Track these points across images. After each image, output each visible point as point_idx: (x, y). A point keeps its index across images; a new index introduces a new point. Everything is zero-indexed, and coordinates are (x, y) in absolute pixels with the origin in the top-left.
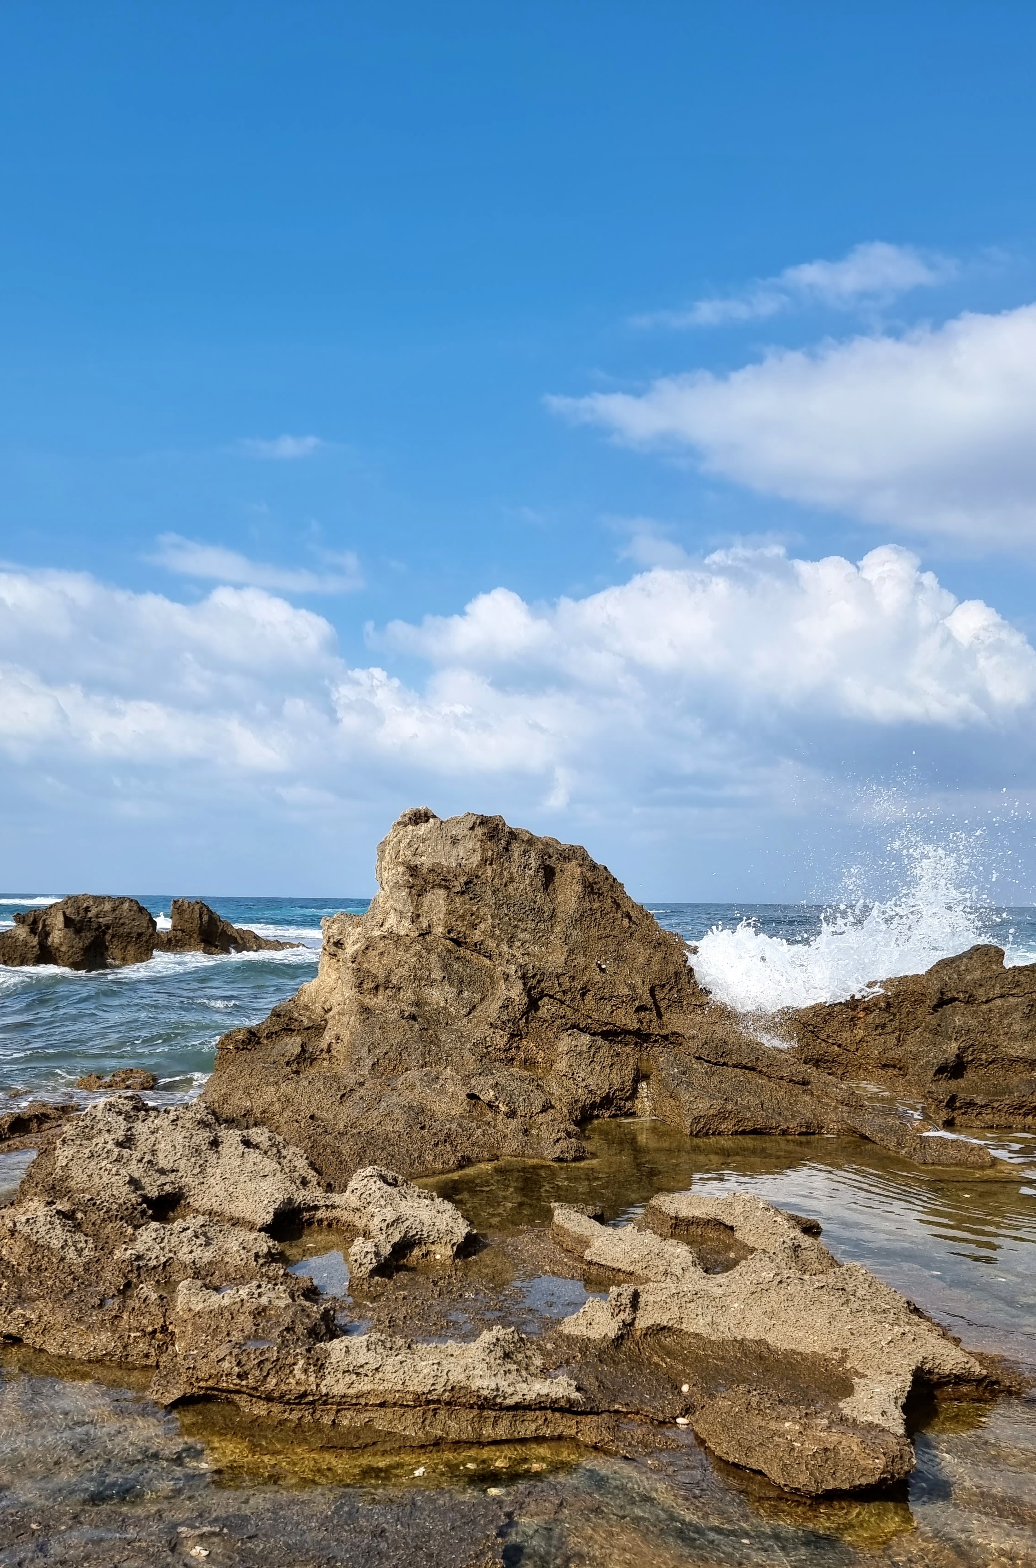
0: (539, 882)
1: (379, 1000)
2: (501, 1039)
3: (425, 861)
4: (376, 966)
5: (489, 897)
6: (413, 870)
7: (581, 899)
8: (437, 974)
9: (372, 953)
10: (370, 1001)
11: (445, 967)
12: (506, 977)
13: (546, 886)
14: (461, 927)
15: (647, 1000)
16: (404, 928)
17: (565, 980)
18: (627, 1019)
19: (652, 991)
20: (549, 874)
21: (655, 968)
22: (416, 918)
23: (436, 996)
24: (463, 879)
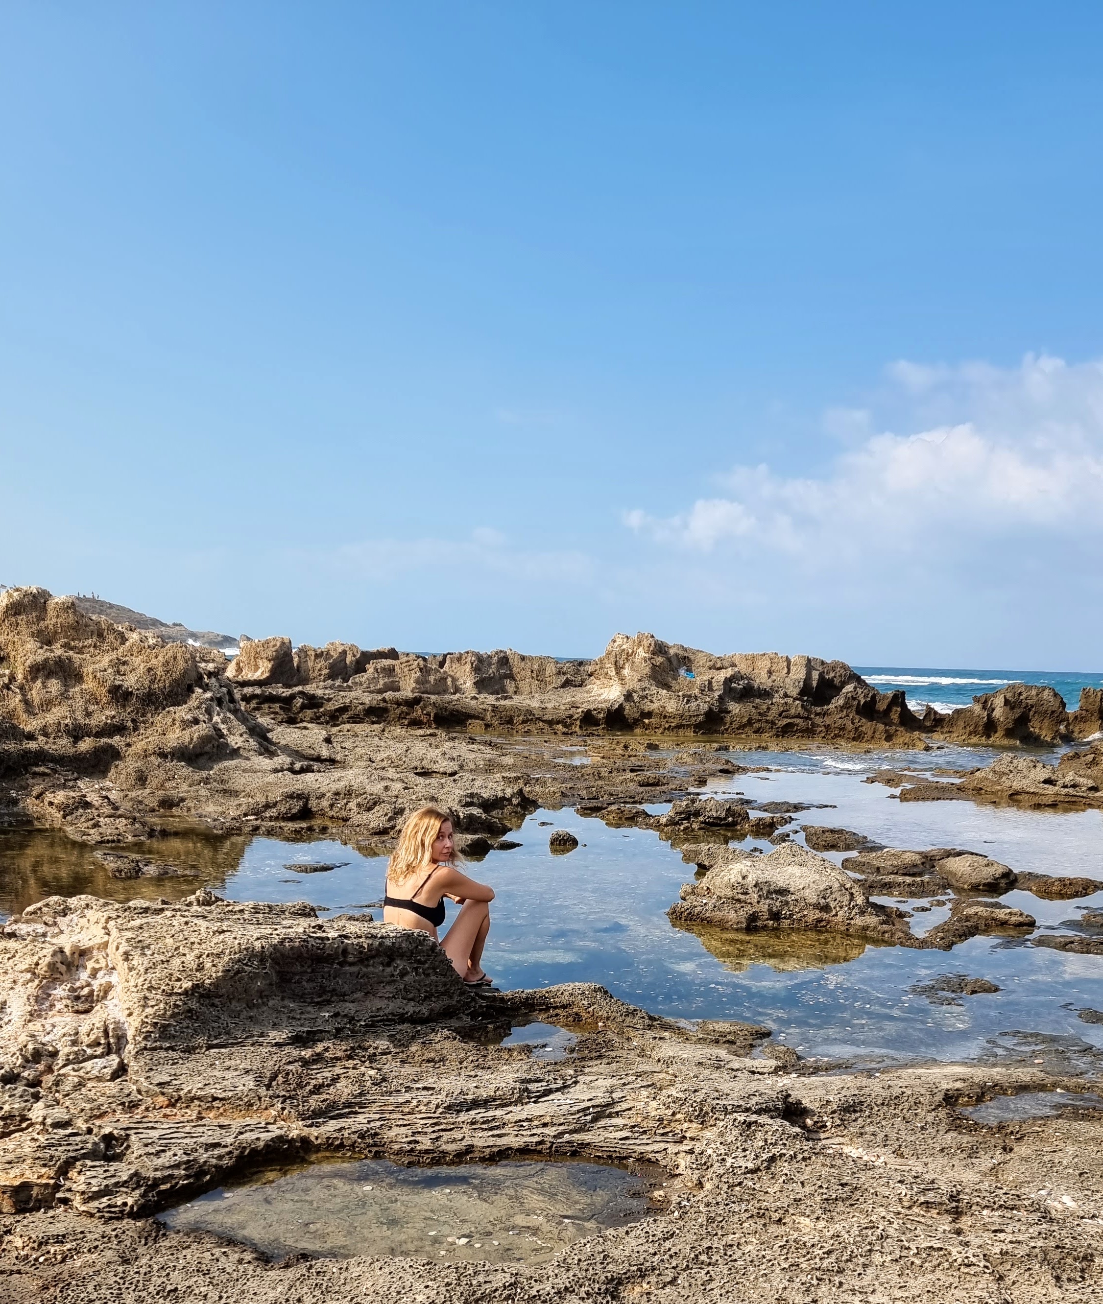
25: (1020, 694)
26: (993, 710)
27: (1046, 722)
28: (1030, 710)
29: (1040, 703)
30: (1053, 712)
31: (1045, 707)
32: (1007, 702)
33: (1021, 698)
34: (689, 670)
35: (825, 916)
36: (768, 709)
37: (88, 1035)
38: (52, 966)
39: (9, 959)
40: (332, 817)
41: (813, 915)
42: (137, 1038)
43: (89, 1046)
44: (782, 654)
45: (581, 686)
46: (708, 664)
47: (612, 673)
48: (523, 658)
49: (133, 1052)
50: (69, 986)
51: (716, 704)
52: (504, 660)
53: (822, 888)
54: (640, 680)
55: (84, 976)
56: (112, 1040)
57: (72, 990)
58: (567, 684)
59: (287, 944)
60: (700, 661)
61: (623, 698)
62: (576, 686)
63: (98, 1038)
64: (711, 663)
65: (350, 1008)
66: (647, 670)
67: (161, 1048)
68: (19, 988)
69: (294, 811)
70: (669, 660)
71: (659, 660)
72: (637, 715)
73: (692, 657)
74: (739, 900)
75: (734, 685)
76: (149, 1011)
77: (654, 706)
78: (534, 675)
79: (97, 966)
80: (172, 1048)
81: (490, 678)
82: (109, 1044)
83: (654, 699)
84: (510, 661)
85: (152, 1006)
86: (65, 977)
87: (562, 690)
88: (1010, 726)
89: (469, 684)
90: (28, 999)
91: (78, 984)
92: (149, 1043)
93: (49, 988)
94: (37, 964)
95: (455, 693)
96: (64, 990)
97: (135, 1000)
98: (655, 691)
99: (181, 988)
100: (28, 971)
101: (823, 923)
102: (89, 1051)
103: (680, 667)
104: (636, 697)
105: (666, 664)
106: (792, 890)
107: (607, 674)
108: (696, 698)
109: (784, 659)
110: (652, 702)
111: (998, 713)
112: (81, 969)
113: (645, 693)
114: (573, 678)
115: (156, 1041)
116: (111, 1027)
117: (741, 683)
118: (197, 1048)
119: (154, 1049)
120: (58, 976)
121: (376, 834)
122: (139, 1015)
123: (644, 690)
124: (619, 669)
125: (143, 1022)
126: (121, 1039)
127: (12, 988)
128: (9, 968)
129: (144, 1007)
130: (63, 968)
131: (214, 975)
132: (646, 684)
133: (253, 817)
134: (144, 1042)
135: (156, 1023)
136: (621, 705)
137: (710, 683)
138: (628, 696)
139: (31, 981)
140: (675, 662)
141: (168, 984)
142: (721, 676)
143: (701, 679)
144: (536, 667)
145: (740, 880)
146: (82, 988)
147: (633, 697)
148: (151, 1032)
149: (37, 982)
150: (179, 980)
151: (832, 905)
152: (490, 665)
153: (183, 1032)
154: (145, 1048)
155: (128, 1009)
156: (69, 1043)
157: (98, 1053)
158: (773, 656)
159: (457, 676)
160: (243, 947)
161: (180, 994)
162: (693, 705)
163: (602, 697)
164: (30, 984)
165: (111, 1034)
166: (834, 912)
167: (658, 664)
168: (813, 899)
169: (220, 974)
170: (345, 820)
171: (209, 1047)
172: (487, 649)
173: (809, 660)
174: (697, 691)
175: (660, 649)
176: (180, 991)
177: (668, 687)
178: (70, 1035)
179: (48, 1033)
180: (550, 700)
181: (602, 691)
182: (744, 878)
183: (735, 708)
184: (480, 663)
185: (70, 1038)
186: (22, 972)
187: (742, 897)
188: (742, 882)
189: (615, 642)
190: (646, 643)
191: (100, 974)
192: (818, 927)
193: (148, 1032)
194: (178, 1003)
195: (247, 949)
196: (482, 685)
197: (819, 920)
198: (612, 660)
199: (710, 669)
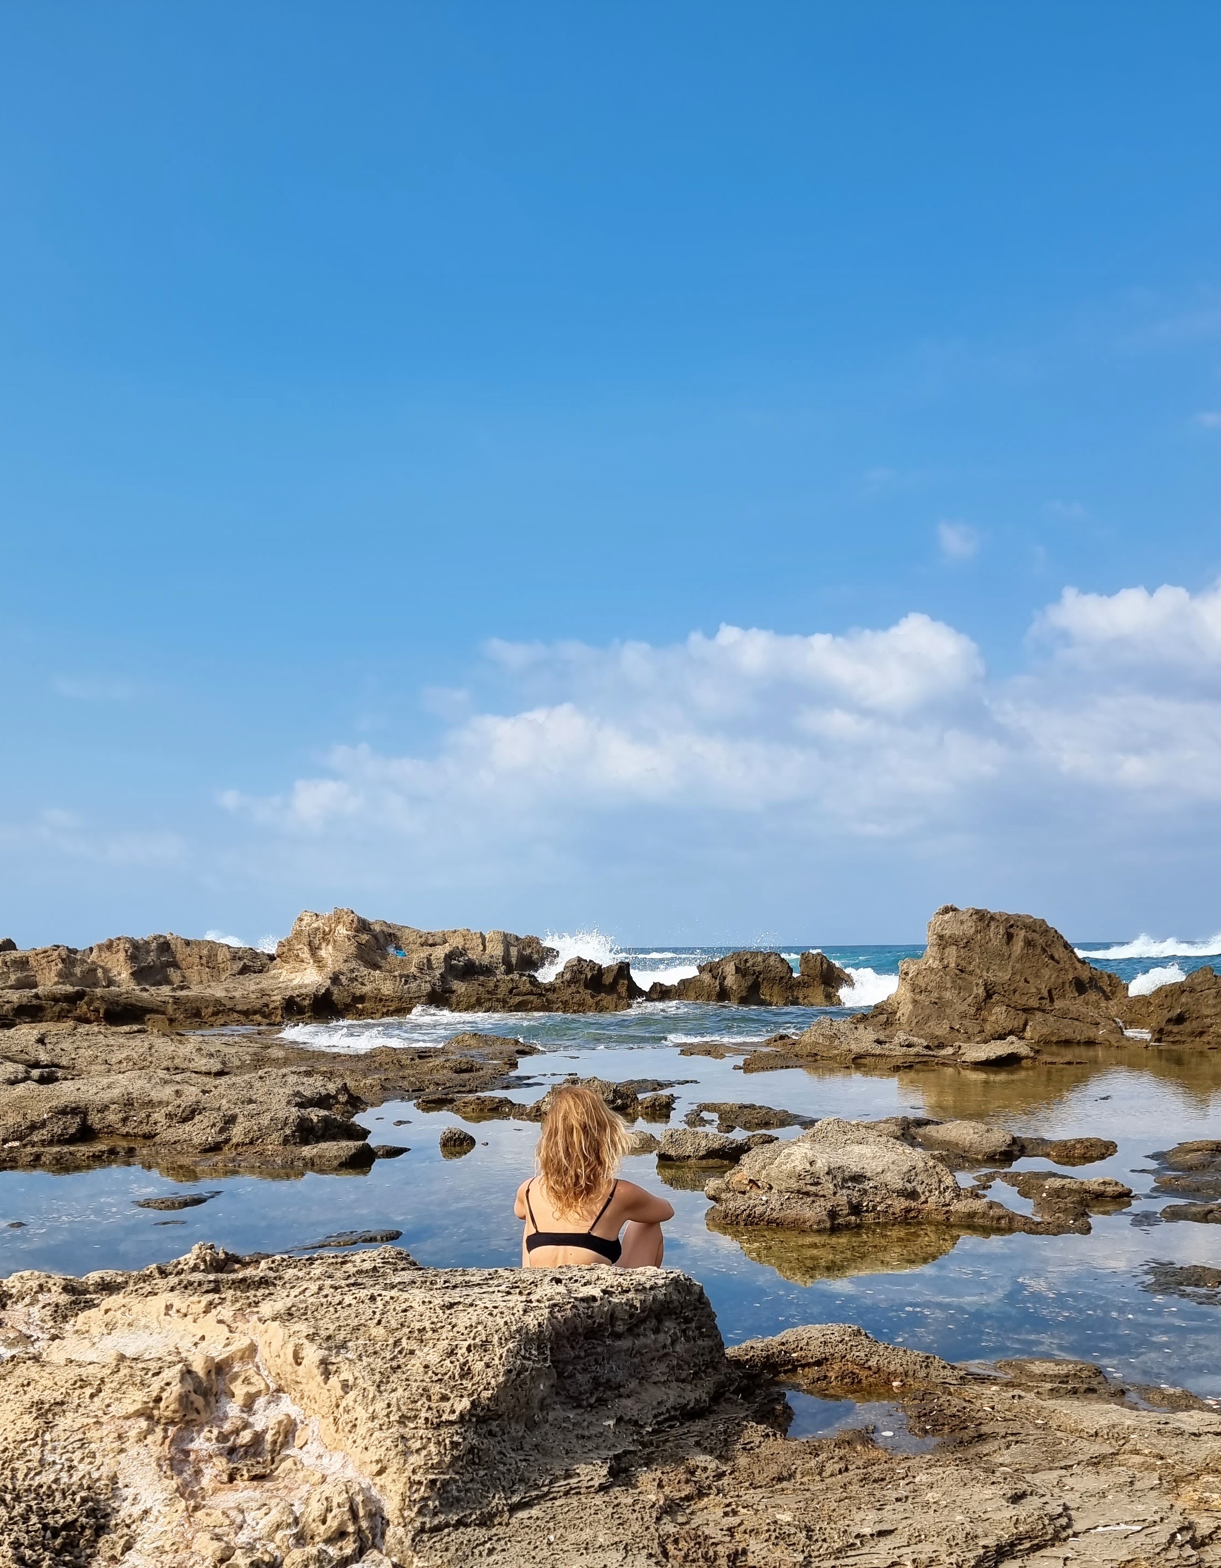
0: (1004, 941)
1: (922, 997)
2: (972, 1011)
3: (947, 933)
4: (921, 982)
5: (978, 950)
6: (941, 937)
7: (1023, 949)
8: (949, 985)
9: (919, 976)
10: (918, 997)
11: (953, 982)
12: (977, 985)
13: (1008, 943)
14: (963, 963)
15: (1046, 994)
16: (936, 964)
17: (1006, 987)
18: (1034, 1003)
19: (1050, 991)
20: (1010, 937)
21: (1053, 980)
22: (942, 960)
23: (948, 995)
24: (965, 941)
25: (746, 961)
26: (725, 978)
27: (776, 988)
28: (758, 977)
29: (767, 970)
30: (782, 978)
31: (773, 974)
32: (738, 970)
33: (748, 965)
34: (398, 948)
35: (913, 1204)
36: (496, 986)
37: (324, 1522)
38: (184, 1399)
39: (92, 1396)
40: (128, 1134)
41: (900, 1204)
42: (406, 1513)
43: (328, 1541)
44: (475, 930)
45: (260, 971)
46: (419, 940)
47: (305, 954)
48: (188, 943)
49: (407, 1542)
50: (215, 1431)
51: (438, 983)
52: (165, 947)
53: (905, 1169)
54: (346, 961)
55: (233, 1409)
56: (364, 1524)
57: (222, 1438)
58: (244, 970)
59: (559, 1315)
60: (408, 937)
61: (329, 981)
62: (255, 972)
63: (343, 1523)
64: (423, 939)
65: (629, 1407)
66: (352, 950)
67: (447, 1525)
68: (133, 1449)
69: (72, 1131)
70: (375, 937)
71: (365, 937)
72: (349, 1000)
73: (399, 934)
74: (807, 1194)
75: (454, 962)
76: (416, 1460)
77: (367, 989)
78: (204, 961)
79: (253, 1390)
80: (460, 1523)
81: (150, 968)
82: (359, 1531)
83: (367, 983)
84: (173, 946)
85: (418, 1451)
86: (204, 1416)
87: (241, 977)
88: (744, 994)
89: (125, 975)
90: (160, 1466)
91: (227, 1427)
92: (427, 1519)
93: (182, 1439)
94: (158, 1400)
95: (108, 986)
96: (209, 1440)
97: (388, 1443)
98: (365, 972)
99: (453, 1412)
100: (139, 1414)
101: (912, 1214)
102: (332, 1551)
103: (387, 945)
104: (343, 979)
105: (373, 941)
106: (869, 1174)
107: (298, 956)
108: (415, 978)
109: (478, 935)
110: (363, 984)
111: (730, 981)
112: (223, 1399)
113: (354, 975)
114: (251, 964)
115: (435, 1514)
116: (359, 1499)
117: (461, 959)
118: (495, 1515)
119: (437, 1529)
120: (194, 1416)
121: (206, 1151)
122: (401, 1471)
123: (352, 971)
124: (314, 950)
125: (412, 1483)
126: (378, 1518)
127: (122, 1451)
128: (100, 1413)
129: (406, 1453)
130: (199, 1401)
131: (493, 1382)
132: (353, 964)
133: (17, 1144)
134: (420, 1519)
135: (433, 1482)
136: (328, 989)
137: (429, 960)
138: (335, 979)
139: (150, 1431)
140: (382, 940)
141: (430, 1408)
142: (440, 953)
143: (418, 956)
144: (205, 952)
145: (808, 1167)
146: (237, 1432)
147: (340, 980)
148: (428, 1498)
149: (159, 1430)
150: (445, 1398)
151: (920, 1189)
152: (148, 952)
153: (467, 1490)
154: (422, 1530)
155: (378, 1462)
156: (292, 1541)
157: (348, 1551)
158: (465, 932)
159: (109, 966)
160: (514, 1328)
161: (452, 1423)
162: (413, 985)
163: (295, 982)
164: (150, 1438)
165: (361, 1513)
166: (923, 1198)
167: (364, 942)
168: (899, 1184)
169: (501, 1379)
170: (149, 1137)
171: (514, 1509)
172: (142, 934)
173: (505, 936)
174: (413, 970)
175: (363, 926)
176: (453, 1417)
177: (376, 966)
178: (289, 1525)
179: (241, 1527)
180: (235, 989)
181: (293, 976)
182: (811, 1163)
183: (460, 987)
184: (136, 951)
185: (288, 1532)
186: (127, 1418)
187: (813, 1189)
188: (812, 1169)
189: (301, 920)
190: (347, 919)
191: (260, 1402)
192: (909, 1219)
193: (423, 1499)
194: (455, 1438)
195: (518, 1331)
196: (140, 975)
197: (908, 1210)
198: (306, 940)
199: (422, 945)
